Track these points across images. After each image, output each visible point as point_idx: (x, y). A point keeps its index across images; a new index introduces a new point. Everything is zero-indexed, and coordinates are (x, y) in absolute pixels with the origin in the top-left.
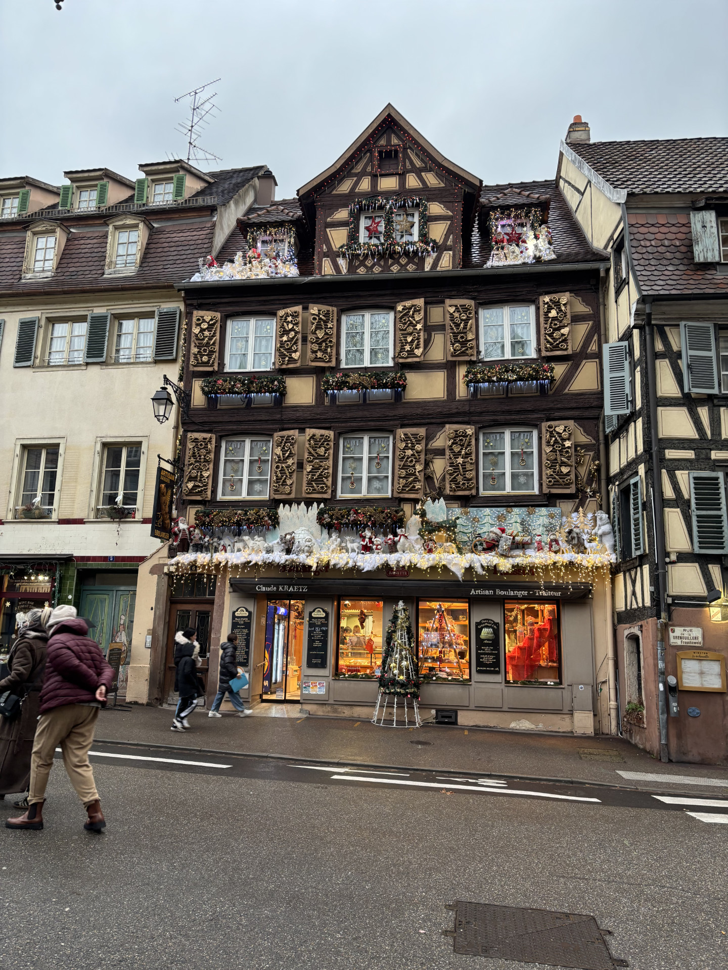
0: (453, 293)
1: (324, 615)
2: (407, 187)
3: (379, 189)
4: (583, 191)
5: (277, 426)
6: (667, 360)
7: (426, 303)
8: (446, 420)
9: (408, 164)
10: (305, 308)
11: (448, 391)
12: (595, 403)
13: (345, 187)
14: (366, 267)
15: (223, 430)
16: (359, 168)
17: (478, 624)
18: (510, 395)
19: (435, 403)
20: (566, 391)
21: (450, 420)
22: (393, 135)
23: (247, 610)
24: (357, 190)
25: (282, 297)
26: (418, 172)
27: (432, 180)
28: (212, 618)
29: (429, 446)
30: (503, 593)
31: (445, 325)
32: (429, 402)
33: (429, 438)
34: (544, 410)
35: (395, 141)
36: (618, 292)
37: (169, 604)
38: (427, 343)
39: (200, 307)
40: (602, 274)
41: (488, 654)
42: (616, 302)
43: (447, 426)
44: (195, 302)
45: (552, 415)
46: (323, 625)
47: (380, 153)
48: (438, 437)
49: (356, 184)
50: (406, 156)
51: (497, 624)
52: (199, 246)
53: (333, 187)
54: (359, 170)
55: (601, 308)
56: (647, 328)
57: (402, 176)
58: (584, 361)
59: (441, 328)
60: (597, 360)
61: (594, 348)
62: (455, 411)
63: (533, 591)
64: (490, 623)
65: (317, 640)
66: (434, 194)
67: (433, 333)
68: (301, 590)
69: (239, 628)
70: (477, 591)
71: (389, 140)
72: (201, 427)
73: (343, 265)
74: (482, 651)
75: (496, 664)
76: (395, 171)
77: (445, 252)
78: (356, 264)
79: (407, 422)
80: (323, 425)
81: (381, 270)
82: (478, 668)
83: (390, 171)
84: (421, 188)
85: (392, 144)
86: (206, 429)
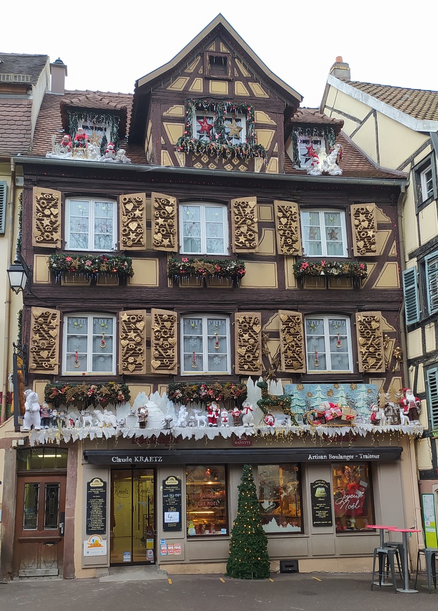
0: (281, 195)
1: (177, 483)
2: (236, 93)
3: (210, 91)
4: (361, 120)
7: (258, 202)
8: (277, 306)
9: (236, 72)
10: (149, 196)
11: (278, 281)
12: (396, 299)
13: (179, 85)
14: (202, 163)
15: (67, 307)
16: (191, 69)
17: (312, 485)
18: (330, 288)
19: (268, 291)
20: (374, 287)
21: (281, 306)
22: (221, 44)
23: (102, 481)
24: (190, 90)
25: (123, 183)
26: (246, 81)
27: (258, 90)
28: (65, 489)
29: (265, 329)
30: (334, 457)
31: (275, 222)
32: (263, 290)
33: (264, 322)
34: (357, 302)
35: (223, 49)
36: (421, 207)
37: (17, 477)
38: (259, 237)
39: (39, 184)
40: (403, 190)
41: (322, 510)
42: (417, 215)
43: (280, 311)
45: (364, 307)
46: (176, 492)
47: (211, 58)
48: (271, 320)
49: (190, 83)
50: (234, 64)
51: (328, 484)
53: (167, 83)
54: (192, 71)
55: (399, 218)
57: (231, 82)
58: (387, 263)
59: (271, 224)
60: (397, 263)
62: (286, 299)
63: (358, 455)
64: (323, 483)
65: (172, 506)
66: (260, 104)
67: (263, 229)
68: (156, 461)
69: (95, 498)
70: (313, 457)
71: (218, 48)
72: (43, 303)
73: (181, 158)
74: (317, 508)
75: (329, 518)
76: (225, 77)
77: (272, 158)
78: (193, 160)
79: (243, 306)
80: (166, 306)
81: (215, 167)
82: (315, 523)
83: (221, 77)
84: (248, 97)
85: (221, 51)
86: (49, 304)
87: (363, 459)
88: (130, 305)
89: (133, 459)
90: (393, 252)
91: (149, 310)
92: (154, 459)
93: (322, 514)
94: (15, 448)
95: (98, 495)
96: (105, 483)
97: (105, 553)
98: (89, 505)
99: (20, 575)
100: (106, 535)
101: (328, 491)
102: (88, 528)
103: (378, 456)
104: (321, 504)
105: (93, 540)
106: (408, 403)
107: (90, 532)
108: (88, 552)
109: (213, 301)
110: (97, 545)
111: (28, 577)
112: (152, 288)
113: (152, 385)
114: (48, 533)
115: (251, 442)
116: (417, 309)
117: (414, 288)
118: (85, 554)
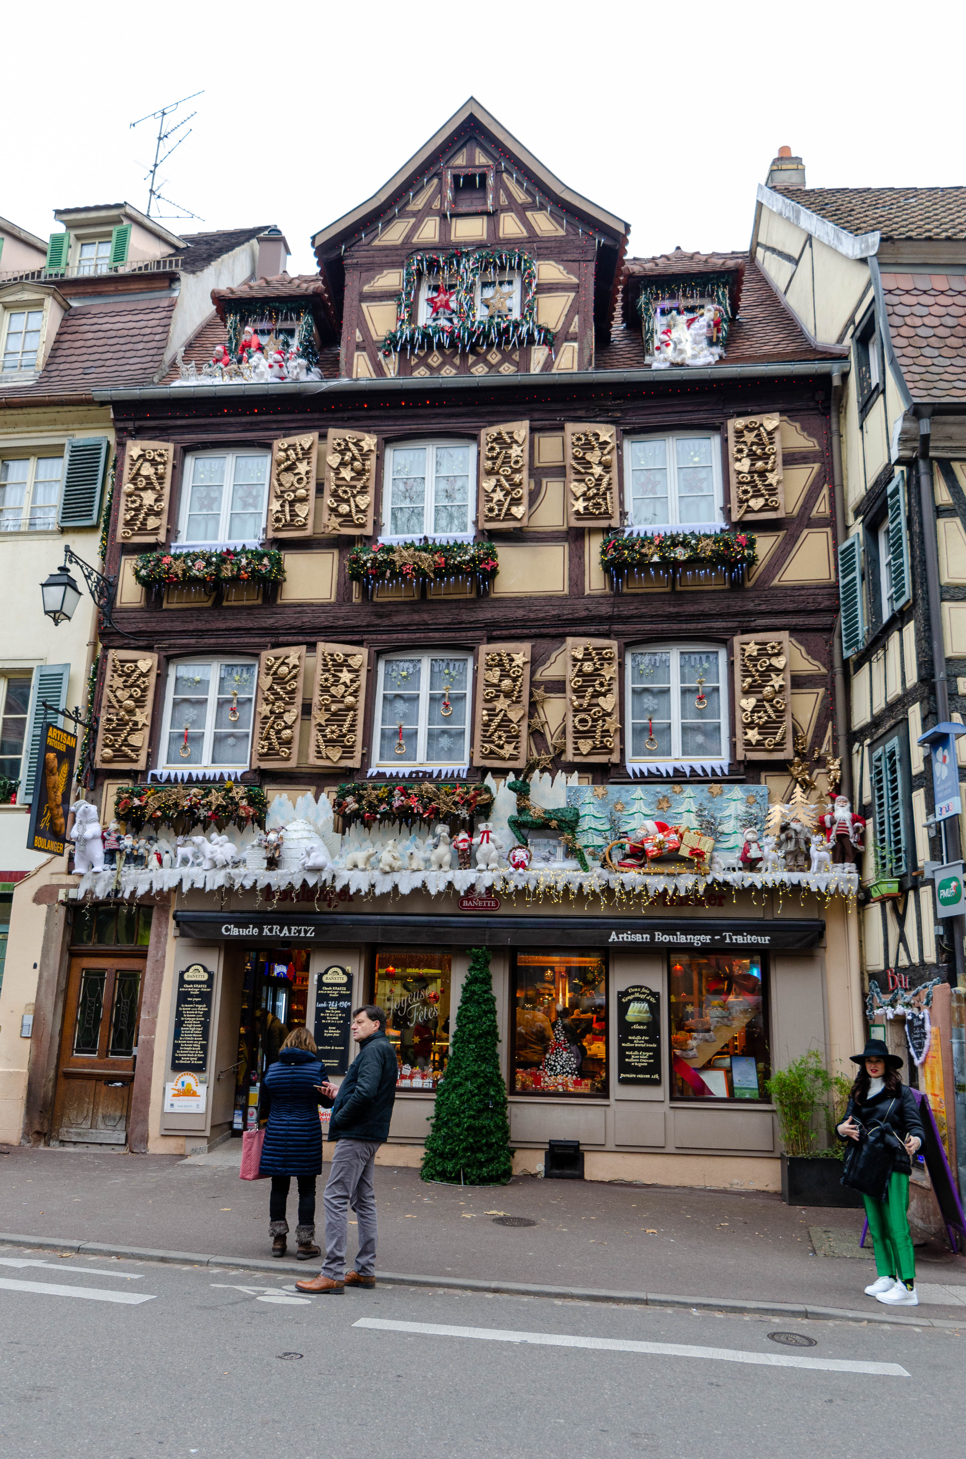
0: (580, 413)
1: (344, 979)
2: (501, 235)
3: (453, 237)
4: (797, 257)
5: (268, 639)
6: (958, 520)
7: (533, 430)
8: (567, 630)
9: (502, 197)
10: (323, 437)
11: (570, 579)
12: (824, 604)
13: (394, 234)
14: (429, 367)
15: (170, 647)
16: (419, 203)
17: (622, 994)
18: (679, 588)
19: (549, 599)
20: (775, 582)
21: (573, 629)
22: (478, 150)
23: (205, 970)
24: (415, 240)
25: (281, 417)
26: (521, 211)
27: (543, 224)
28: (143, 983)
29: (537, 677)
30: (666, 938)
31: (564, 467)
32: (537, 598)
33: (535, 662)
34: (737, 614)
35: (481, 159)
36: (865, 410)
37: (67, 957)
38: (534, 496)
39: (138, 433)
40: (836, 382)
41: (639, 1049)
42: (861, 428)
43: (570, 640)
44: (130, 425)
45: (753, 624)
46: (341, 997)
47: (456, 178)
48: (552, 659)
49: (415, 229)
50: (500, 184)
51: (656, 995)
52: (145, 339)
53: (373, 234)
54: (420, 207)
55: (835, 439)
56: (921, 464)
57: (492, 216)
58: (806, 531)
59: (559, 472)
60: (829, 530)
61: (822, 509)
62: (584, 613)
63: (721, 935)
64: (644, 993)
65: (332, 1025)
66: (547, 248)
67: (544, 481)
68: (302, 934)
69: (191, 1003)
70: (621, 936)
71: (471, 157)
72: (132, 642)
73: (391, 366)
74: (628, 1045)
75: (655, 1067)
76: (480, 208)
77: (565, 344)
78: (413, 363)
79: (498, 633)
80: (349, 638)
81: (454, 371)
82: (622, 1075)
83: (472, 209)
84: (525, 238)
85: (477, 163)
86: (141, 644)
87: (731, 944)
88: (282, 639)
89: (261, 930)
90: (821, 508)
91: (312, 646)
92: (299, 932)
93: (639, 1059)
94: (62, 903)
95: (197, 996)
96: (211, 975)
97: (202, 1109)
98: (179, 1014)
99: (61, 1138)
100: (207, 1075)
101: (654, 1009)
102: (174, 1058)
103: (767, 938)
104: (639, 1037)
105: (183, 1083)
106: (833, 822)
107: (177, 1067)
108: (172, 1105)
109: (436, 624)
110: (189, 1093)
111: (75, 1143)
112: (322, 605)
113: (313, 789)
114: (114, 1065)
115: (497, 903)
116: (860, 624)
117: (854, 579)
118: (167, 1109)
